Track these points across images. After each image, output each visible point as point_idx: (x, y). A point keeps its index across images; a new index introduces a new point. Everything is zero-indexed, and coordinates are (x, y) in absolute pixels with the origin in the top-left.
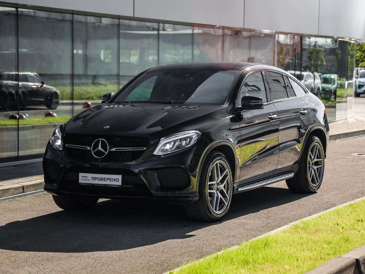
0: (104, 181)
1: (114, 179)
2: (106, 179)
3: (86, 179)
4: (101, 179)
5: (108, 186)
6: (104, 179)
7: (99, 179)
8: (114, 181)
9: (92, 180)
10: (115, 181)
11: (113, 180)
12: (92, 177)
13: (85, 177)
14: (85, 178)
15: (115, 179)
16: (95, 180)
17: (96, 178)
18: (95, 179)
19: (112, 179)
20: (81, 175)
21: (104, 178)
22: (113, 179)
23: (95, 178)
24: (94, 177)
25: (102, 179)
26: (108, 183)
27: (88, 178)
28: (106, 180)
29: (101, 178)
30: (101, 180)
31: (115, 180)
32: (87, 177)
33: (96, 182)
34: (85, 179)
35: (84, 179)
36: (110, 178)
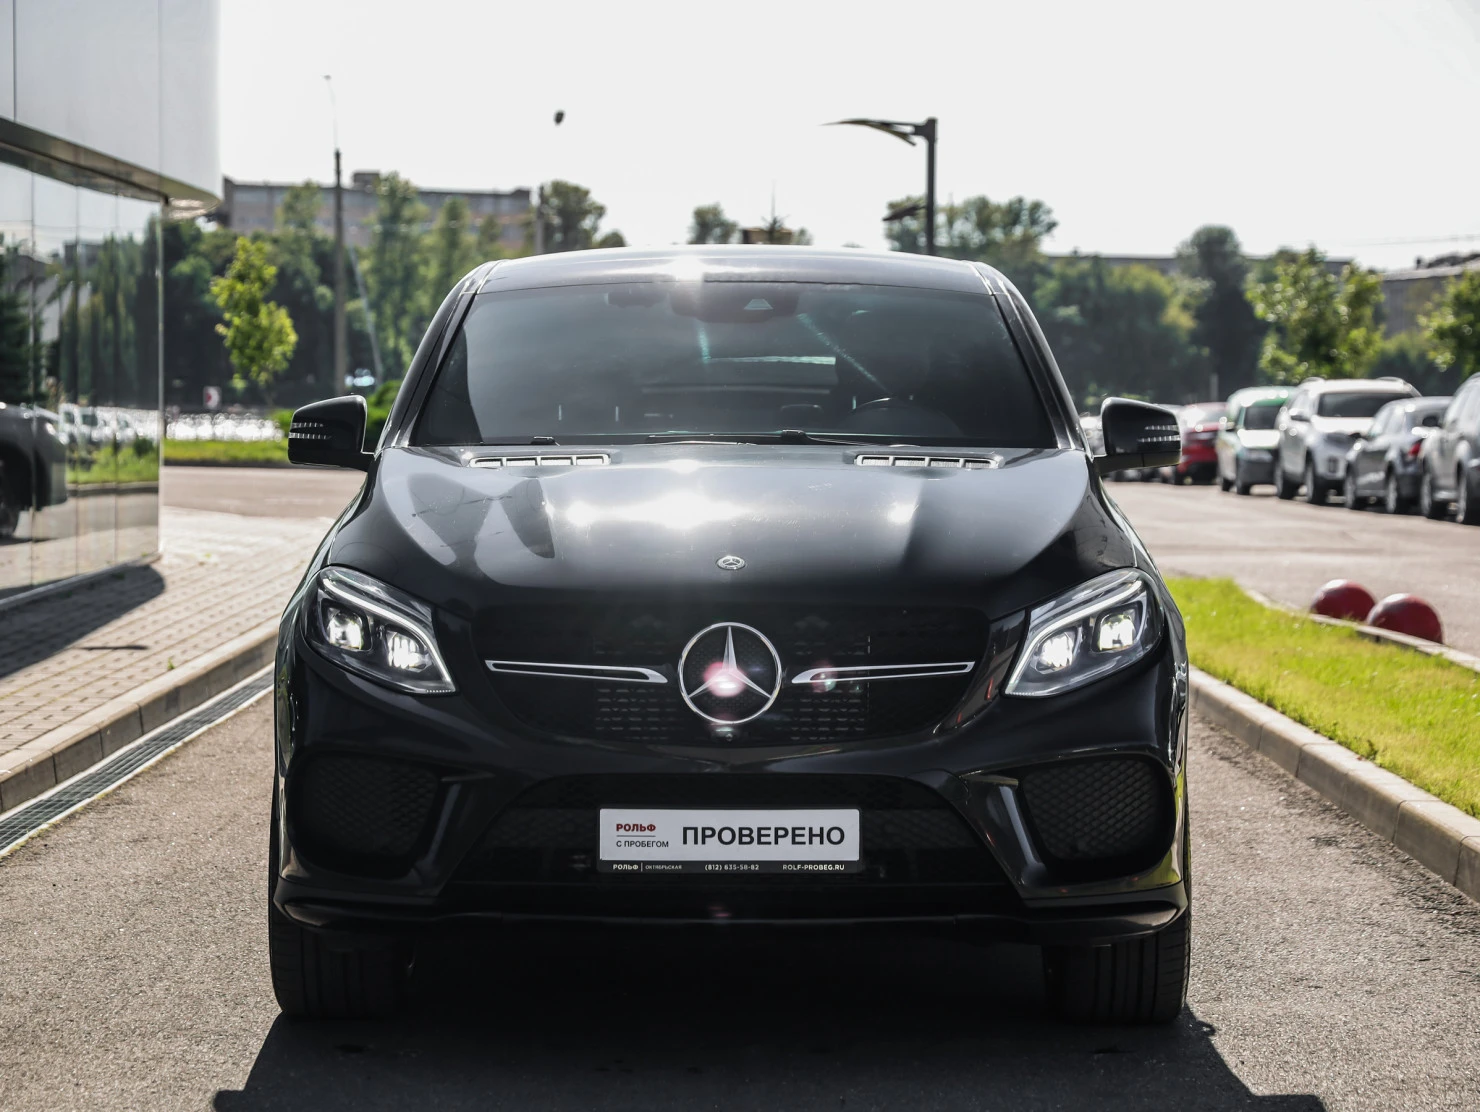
0: (759, 842)
1: (816, 831)
2: (772, 833)
3: (646, 839)
4: (743, 836)
5: (785, 867)
6: (760, 836)
7: (727, 836)
8: (816, 840)
9: (685, 842)
10: (822, 842)
11: (811, 835)
12: (685, 830)
13: (642, 828)
14: (640, 833)
15: (822, 829)
16: (704, 842)
17: (713, 830)
18: (704, 837)
19: (806, 833)
20: (609, 818)
21: (759, 829)
22: (811, 829)
23: (704, 829)
24: (696, 829)
25: (749, 835)
26: (783, 852)
27: (658, 835)
28: (772, 839)
29: (741, 829)
30: (741, 842)
31: (821, 835)
32: (652, 828)
33: (712, 852)
34: (641, 839)
35: (635, 839)
36: (794, 829)
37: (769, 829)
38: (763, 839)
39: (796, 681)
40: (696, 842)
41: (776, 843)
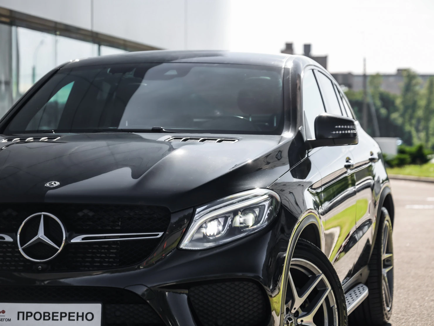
0: (53, 319)
1: (80, 314)
2: (59, 315)
6: (53, 316)
7: (38, 316)
8: (80, 318)
9: (18, 319)
10: (83, 320)
11: (78, 316)
12: (19, 313)
15: (83, 313)
16: (27, 319)
17: (31, 313)
18: (27, 316)
19: (75, 315)
21: (53, 313)
22: (78, 313)
23: (27, 313)
24: (23, 313)
25: (48, 316)
27: (6, 316)
28: (59, 318)
29: (44, 313)
30: (44, 319)
31: (82, 316)
36: (70, 313)
37: (58, 313)
38: (55, 318)
39: (73, 241)
40: (23, 319)
41: (61, 320)
